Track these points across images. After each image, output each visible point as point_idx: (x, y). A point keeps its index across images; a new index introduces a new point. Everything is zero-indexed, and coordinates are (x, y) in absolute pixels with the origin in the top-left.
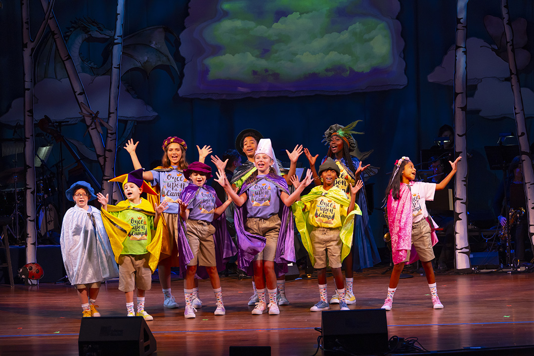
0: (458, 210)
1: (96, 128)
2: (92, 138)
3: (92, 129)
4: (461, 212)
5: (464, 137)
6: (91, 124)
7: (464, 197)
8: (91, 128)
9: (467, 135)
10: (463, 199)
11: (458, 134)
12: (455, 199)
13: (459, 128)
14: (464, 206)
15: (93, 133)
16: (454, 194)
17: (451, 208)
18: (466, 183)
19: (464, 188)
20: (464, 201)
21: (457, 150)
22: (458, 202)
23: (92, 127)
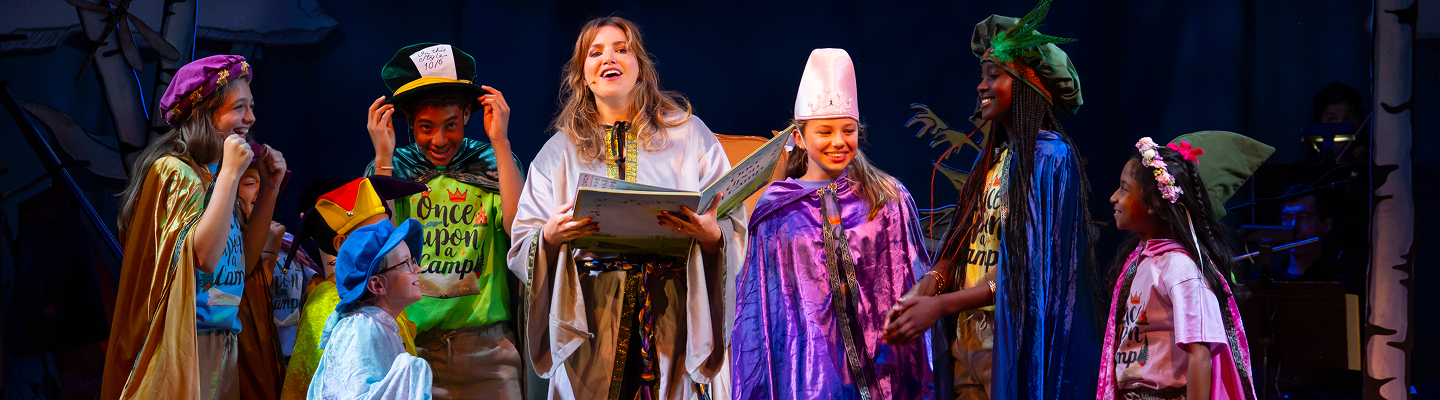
0: (1377, 370)
1: (120, 51)
2: (106, 83)
3: (106, 55)
4: (1388, 376)
5: (1406, 114)
6: (104, 36)
7: (1401, 325)
8: (101, 50)
9: (1413, 107)
10: (1394, 332)
11: (1383, 105)
12: (1368, 331)
13: (1389, 86)
14: (1399, 355)
15: (111, 69)
16: (1365, 311)
17: (1354, 364)
18: (1406, 277)
19: (1401, 293)
20: (1401, 336)
21: (1381, 160)
22: (1378, 343)
23: (107, 49)
